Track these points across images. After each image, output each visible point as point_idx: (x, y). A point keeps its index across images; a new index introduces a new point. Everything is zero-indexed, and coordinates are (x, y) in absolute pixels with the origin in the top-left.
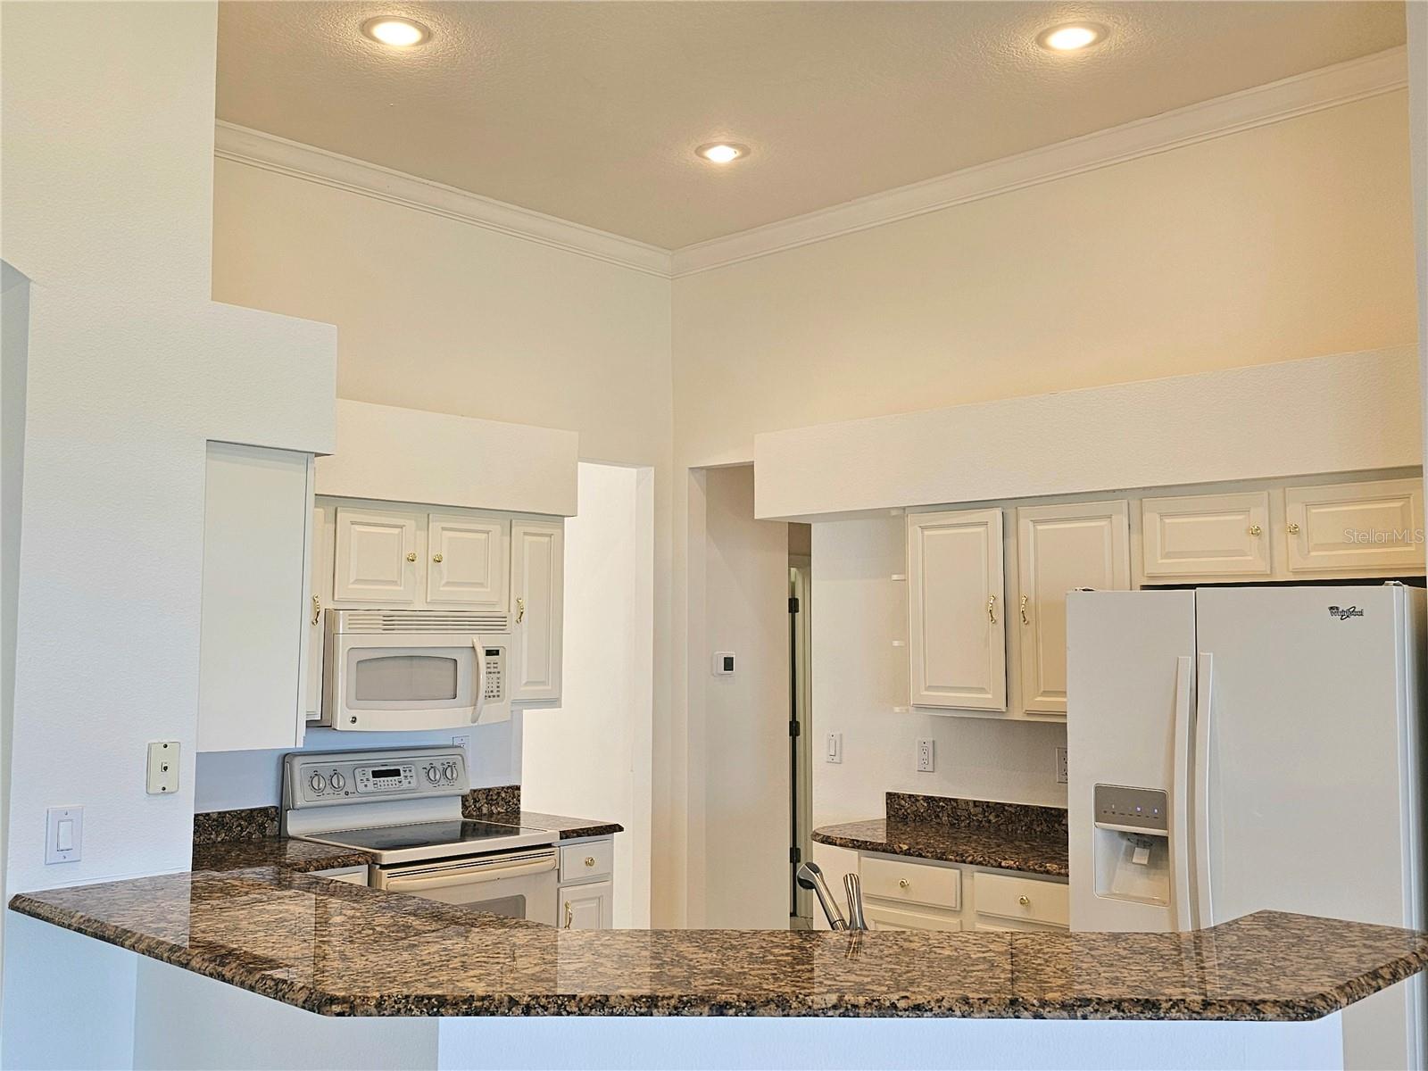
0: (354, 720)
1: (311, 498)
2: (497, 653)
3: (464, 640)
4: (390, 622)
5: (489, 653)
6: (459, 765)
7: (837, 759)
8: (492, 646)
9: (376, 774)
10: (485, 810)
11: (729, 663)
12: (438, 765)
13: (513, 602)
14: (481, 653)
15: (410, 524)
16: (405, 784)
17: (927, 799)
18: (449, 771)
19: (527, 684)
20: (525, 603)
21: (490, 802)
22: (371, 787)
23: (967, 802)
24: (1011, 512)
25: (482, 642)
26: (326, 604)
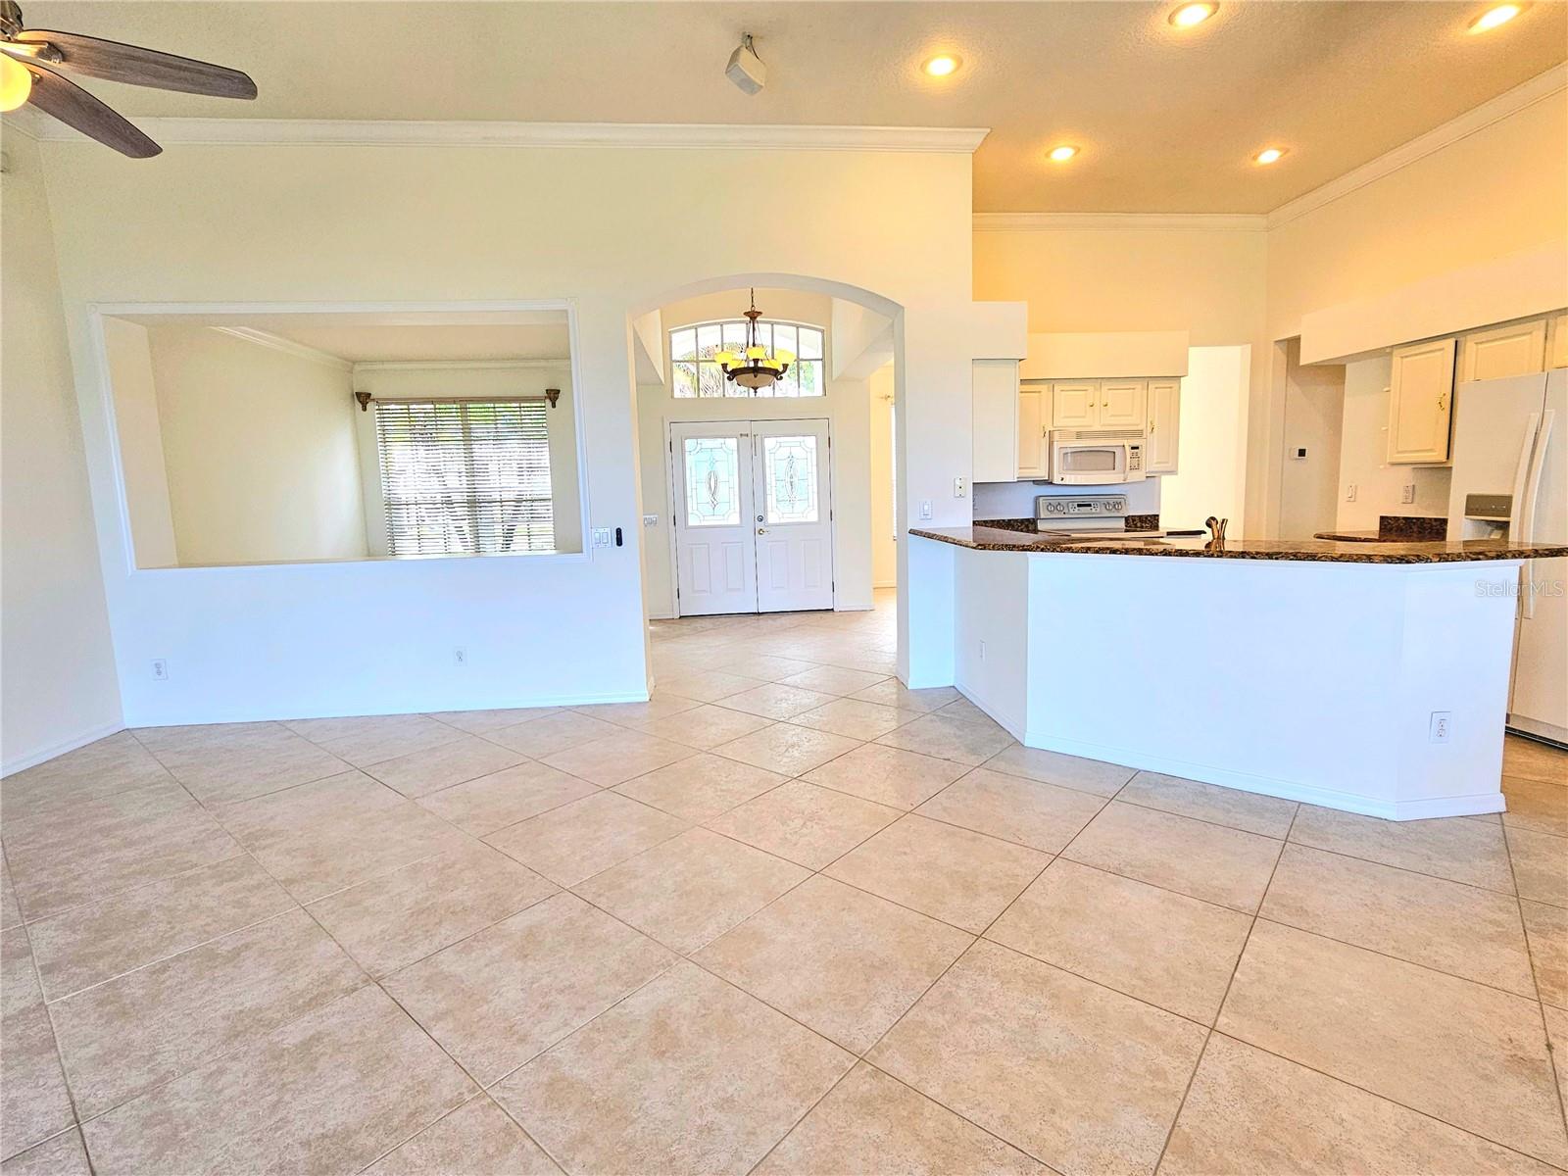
0: (1062, 479)
1: (1018, 382)
2: (1137, 448)
3: (1120, 442)
4: (1079, 435)
5: (1133, 448)
6: (1123, 504)
7: (1352, 499)
8: (1135, 444)
9: (1079, 506)
10: (1139, 525)
11: (1302, 453)
12: (1111, 503)
13: (1149, 424)
14: (1128, 448)
15: (1091, 389)
16: (1094, 510)
17: (1405, 518)
18: (1117, 506)
19: (1157, 463)
20: (1156, 424)
21: (1141, 521)
22: (1076, 511)
23: (1430, 519)
24: (1461, 339)
25: (1128, 443)
26: (1049, 428)
